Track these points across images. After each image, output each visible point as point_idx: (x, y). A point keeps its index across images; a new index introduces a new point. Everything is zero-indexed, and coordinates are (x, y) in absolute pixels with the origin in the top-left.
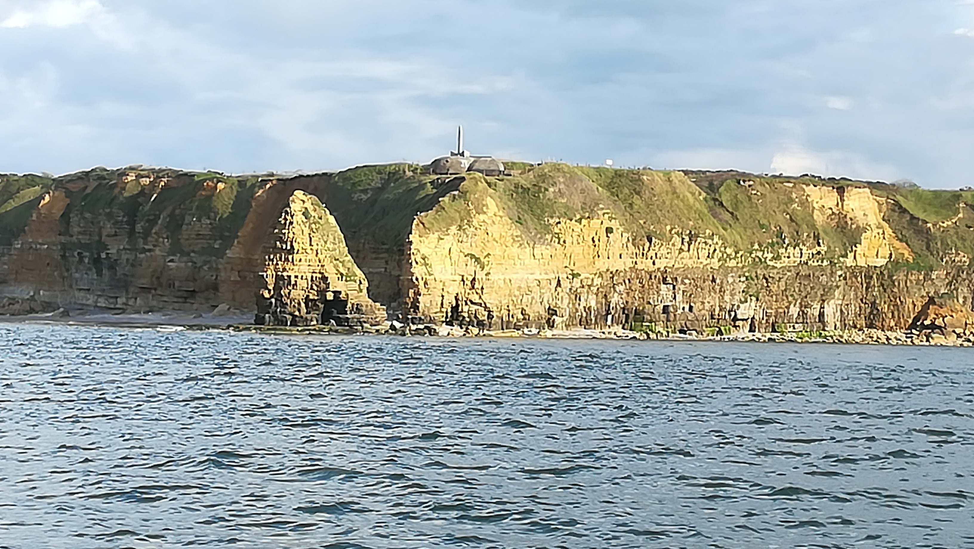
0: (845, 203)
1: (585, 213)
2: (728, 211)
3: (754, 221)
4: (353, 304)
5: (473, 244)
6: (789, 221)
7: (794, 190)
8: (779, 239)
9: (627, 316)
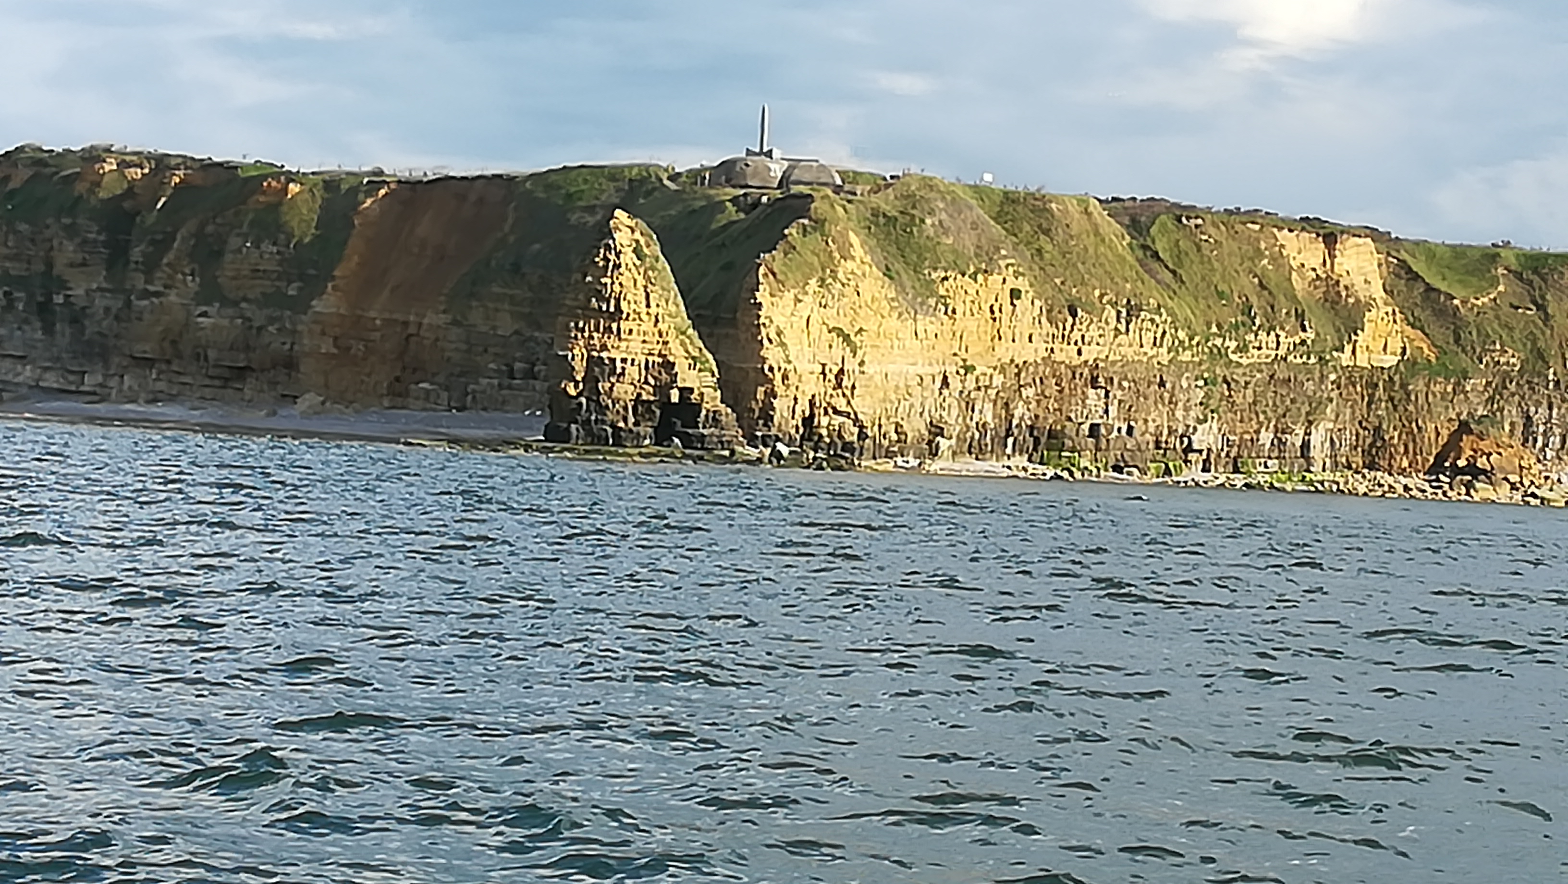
0: (1336, 260)
1: (980, 263)
2: (1167, 267)
3: (1209, 287)
4: (708, 411)
5: (841, 312)
6: (1258, 289)
7: (1262, 236)
8: (1245, 318)
9: (1037, 441)
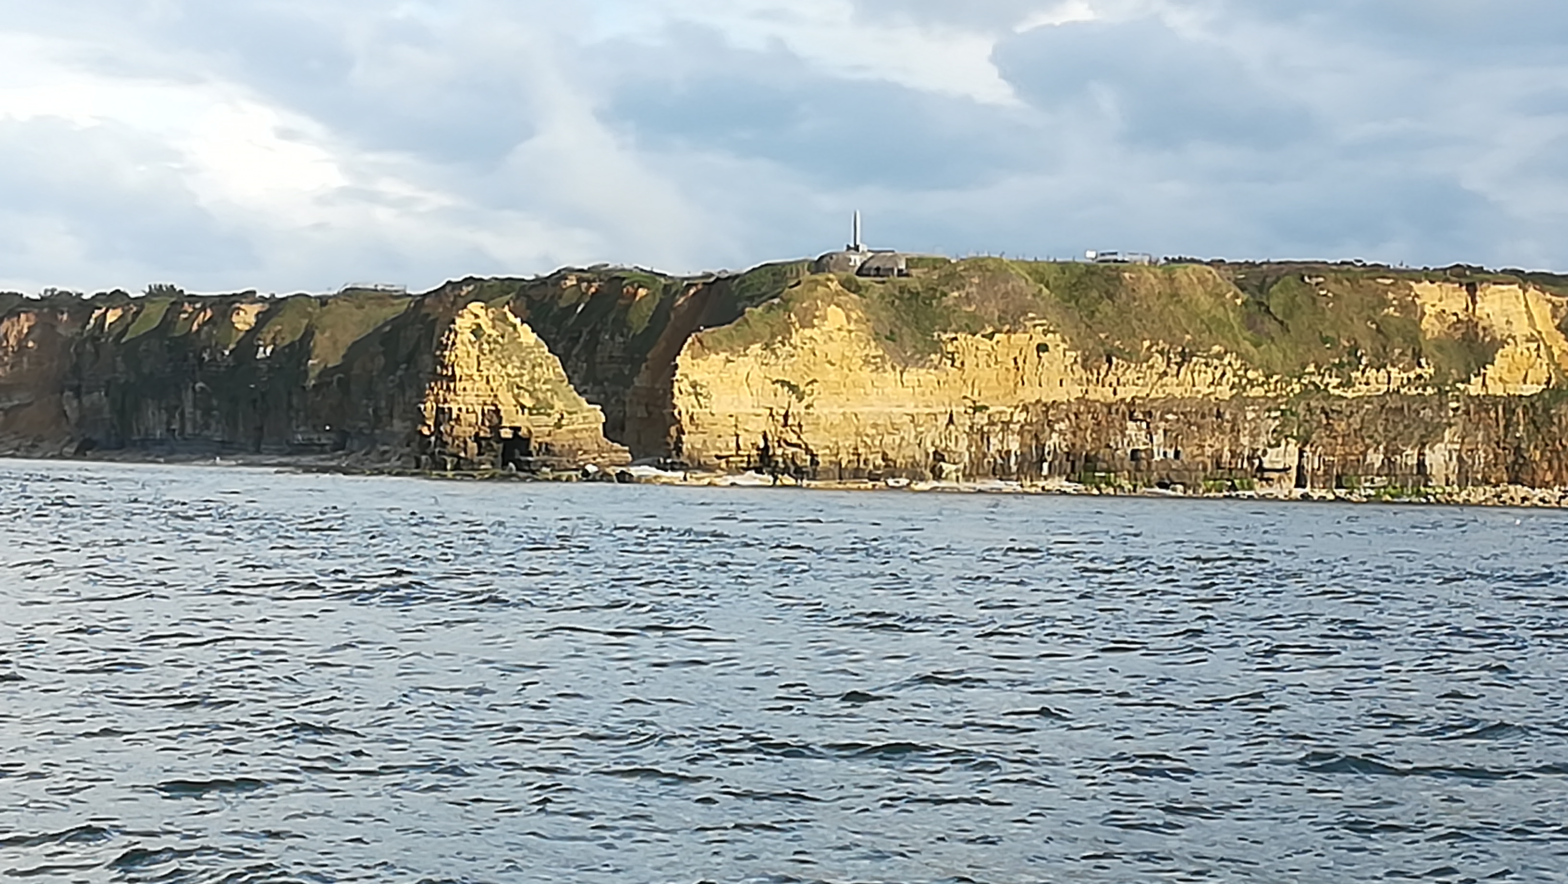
0: (1478, 306)
1: (1002, 325)
2: (1276, 319)
3: (1314, 333)
4: (540, 444)
5: (788, 368)
6: (1375, 333)
7: (1393, 288)
8: (1353, 358)
9: (1073, 464)
